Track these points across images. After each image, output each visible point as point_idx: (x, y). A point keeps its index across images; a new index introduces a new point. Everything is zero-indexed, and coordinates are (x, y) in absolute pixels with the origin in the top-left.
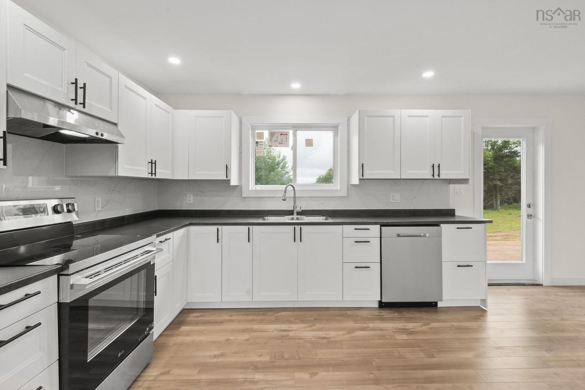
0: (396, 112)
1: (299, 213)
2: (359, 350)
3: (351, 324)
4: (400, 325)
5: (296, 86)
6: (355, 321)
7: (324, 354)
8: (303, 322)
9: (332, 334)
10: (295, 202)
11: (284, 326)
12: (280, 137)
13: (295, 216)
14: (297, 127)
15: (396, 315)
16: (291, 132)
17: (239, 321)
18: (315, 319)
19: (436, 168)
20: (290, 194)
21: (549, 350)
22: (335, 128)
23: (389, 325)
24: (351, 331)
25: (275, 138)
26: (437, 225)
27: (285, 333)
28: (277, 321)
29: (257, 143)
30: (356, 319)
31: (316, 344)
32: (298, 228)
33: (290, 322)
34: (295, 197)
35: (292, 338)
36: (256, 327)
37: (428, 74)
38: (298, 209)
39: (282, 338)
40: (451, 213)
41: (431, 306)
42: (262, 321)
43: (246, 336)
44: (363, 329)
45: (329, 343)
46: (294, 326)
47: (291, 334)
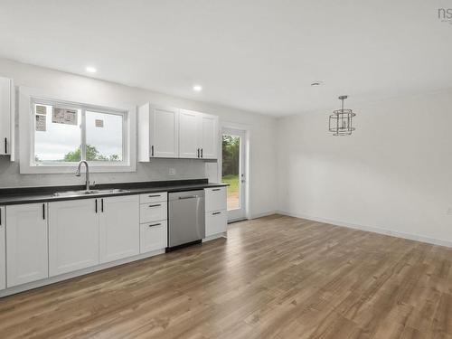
0: (176, 110)
1: (91, 188)
2: (163, 282)
3: (149, 269)
4: (184, 259)
5: (91, 70)
6: (152, 266)
7: (136, 293)
8: (108, 279)
9: (138, 279)
10: (87, 178)
11: (92, 288)
12: (66, 114)
13: (88, 190)
14: (86, 107)
15: (178, 254)
16: (79, 112)
17: (37, 300)
18: (119, 275)
19: (200, 151)
20: (83, 170)
21: (256, 249)
22: (124, 114)
23: (176, 261)
24: (152, 273)
25: (60, 114)
26: (202, 189)
27: (97, 292)
28: (82, 286)
29: (37, 117)
30: (153, 264)
31: (128, 289)
32: (99, 200)
33: (95, 283)
34: (87, 173)
35: (104, 293)
36: (61, 298)
37: (198, 88)
38: (91, 184)
39: (93, 296)
40: (206, 181)
41: (198, 243)
42: (65, 292)
43: (53, 308)
44: (160, 269)
45: (139, 285)
46: (103, 285)
47: (102, 291)
